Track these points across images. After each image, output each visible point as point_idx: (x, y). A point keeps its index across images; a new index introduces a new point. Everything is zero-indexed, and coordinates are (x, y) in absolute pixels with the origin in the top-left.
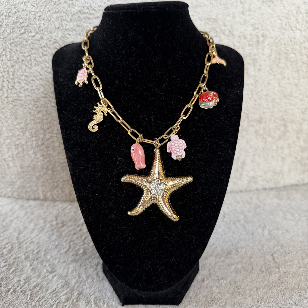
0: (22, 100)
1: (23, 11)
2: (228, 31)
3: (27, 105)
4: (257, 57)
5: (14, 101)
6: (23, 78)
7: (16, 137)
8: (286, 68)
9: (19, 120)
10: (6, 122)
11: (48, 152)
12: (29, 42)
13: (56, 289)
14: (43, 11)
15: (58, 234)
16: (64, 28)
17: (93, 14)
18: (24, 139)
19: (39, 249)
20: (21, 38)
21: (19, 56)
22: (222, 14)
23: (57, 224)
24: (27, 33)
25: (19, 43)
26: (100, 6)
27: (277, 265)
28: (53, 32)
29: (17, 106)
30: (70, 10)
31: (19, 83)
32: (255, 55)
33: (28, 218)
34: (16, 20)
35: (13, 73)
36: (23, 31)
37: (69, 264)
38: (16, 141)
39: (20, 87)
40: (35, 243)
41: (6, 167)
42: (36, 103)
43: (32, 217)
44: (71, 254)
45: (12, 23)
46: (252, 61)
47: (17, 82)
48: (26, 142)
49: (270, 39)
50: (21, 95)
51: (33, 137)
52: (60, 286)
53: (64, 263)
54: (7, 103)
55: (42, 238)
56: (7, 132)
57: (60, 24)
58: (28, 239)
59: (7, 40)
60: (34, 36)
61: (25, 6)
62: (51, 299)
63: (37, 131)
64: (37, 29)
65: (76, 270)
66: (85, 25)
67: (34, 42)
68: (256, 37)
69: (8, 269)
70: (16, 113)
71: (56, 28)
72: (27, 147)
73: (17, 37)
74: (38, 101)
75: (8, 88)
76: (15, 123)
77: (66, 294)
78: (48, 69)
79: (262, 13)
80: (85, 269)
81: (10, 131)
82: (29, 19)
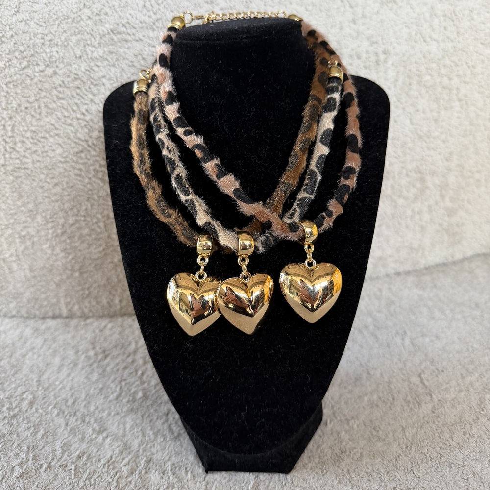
0: (28, 169)
1: (23, 33)
3: (36, 175)
5: (16, 169)
6: (29, 134)
9: (25, 199)
10: (3, 202)
11: (73, 244)
12: (36, 80)
14: (56, 32)
15: (101, 371)
16: (89, 57)
17: (134, 34)
18: (35, 227)
19: (74, 397)
20: (23, 74)
21: (20, 101)
23: (96, 354)
24: (31, 66)
25: (19, 82)
26: (142, 21)
27: (428, 391)
28: (72, 64)
29: (20, 177)
30: (98, 30)
31: (23, 142)
33: (49, 348)
34: (14, 47)
35: (12, 128)
36: (25, 63)
37: (125, 416)
38: (21, 230)
40: (68, 388)
41: (7, 271)
42: (51, 172)
44: (125, 401)
45: (7, 52)
47: (20, 141)
48: (38, 232)
50: (26, 160)
51: (47, 223)
53: (118, 416)
54: (5, 173)
56: (6, 218)
57: (83, 51)
60: (42, 71)
61: (27, 25)
64: (47, 59)
65: (136, 425)
66: (121, 50)
67: (43, 80)
71: (76, 57)
73: (17, 74)
74: (54, 169)
75: (6, 150)
76: (19, 203)
78: (66, 119)
80: (150, 422)
81: (10, 216)
82: (34, 46)
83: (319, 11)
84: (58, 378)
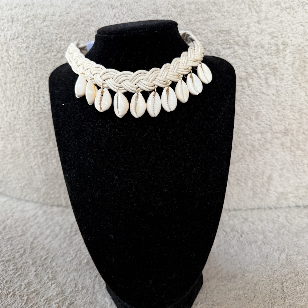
0: (46, 113)
1: (47, 33)
2: (242, 42)
4: (277, 66)
5: (40, 113)
6: (47, 93)
9: (44, 131)
10: (32, 132)
12: (52, 61)
14: (64, 32)
15: (69, 242)
18: (48, 149)
19: (47, 256)
20: (45, 57)
21: (43, 73)
22: (235, 25)
23: (71, 232)
24: (50, 52)
25: (43, 62)
29: (42, 118)
31: (44, 97)
32: (276, 64)
33: (47, 224)
34: (41, 41)
35: (38, 89)
36: (46, 51)
38: (41, 150)
39: (44, 101)
40: (46, 250)
43: (50, 223)
45: (37, 44)
46: (272, 70)
48: (50, 152)
49: (292, 47)
50: (45, 108)
51: (55, 147)
54: (33, 115)
58: (40, 245)
59: (33, 59)
60: (55, 56)
64: (58, 49)
67: (56, 61)
68: (275, 45)
70: (41, 124)
72: (51, 156)
73: (42, 57)
75: (34, 102)
76: (40, 134)
79: (281, 20)
81: (36, 141)
82: (52, 40)
83: (231, 16)
84: (43, 242)
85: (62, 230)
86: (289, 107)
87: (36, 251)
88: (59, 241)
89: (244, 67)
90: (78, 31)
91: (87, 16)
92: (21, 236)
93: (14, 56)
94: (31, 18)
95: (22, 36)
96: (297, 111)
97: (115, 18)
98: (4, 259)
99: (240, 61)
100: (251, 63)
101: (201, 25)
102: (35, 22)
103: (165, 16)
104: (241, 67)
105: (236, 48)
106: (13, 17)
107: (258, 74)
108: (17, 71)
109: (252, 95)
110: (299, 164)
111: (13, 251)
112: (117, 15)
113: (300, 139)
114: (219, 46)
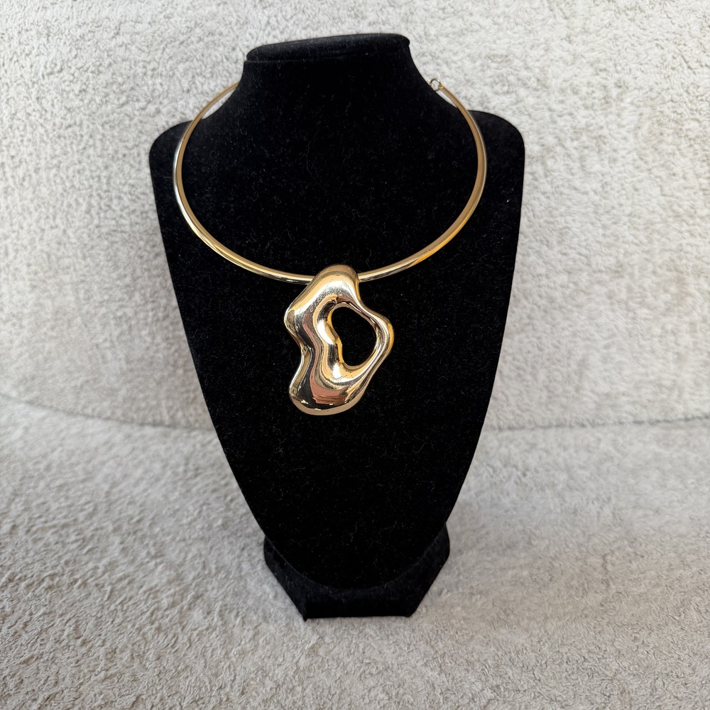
0: (125, 232)
1: (123, 60)
2: (535, 80)
3: (135, 241)
5: (113, 233)
6: (126, 189)
7: (118, 304)
8: (677, 152)
9: (121, 271)
10: (97, 273)
12: (136, 120)
13: (156, 585)
14: (160, 58)
15: (183, 490)
16: (200, 91)
18: (132, 307)
19: (142, 515)
20: (121, 112)
21: (118, 147)
23: (185, 471)
24: (131, 102)
25: (117, 123)
27: (608, 578)
28: (178, 100)
29: (117, 242)
30: (210, 55)
31: (120, 198)
32: (601, 128)
33: (135, 459)
34: (112, 78)
35: (108, 180)
36: (123, 99)
37: (191, 544)
38: (117, 310)
39: (120, 206)
40: (138, 504)
41: (100, 360)
43: (142, 456)
45: (104, 85)
47: (116, 197)
48: (136, 313)
49: (636, 92)
50: (124, 222)
51: (147, 302)
52: (164, 580)
53: (182, 543)
54: (99, 237)
55: (152, 497)
56: (100, 293)
57: (191, 83)
58: (125, 496)
59: (96, 118)
60: (143, 109)
62: (143, 603)
63: (156, 292)
64: (149, 94)
65: (200, 556)
67: (145, 120)
68: (602, 88)
69: (81, 547)
70: (115, 256)
71: (183, 91)
72: (138, 323)
73: (114, 112)
75: (100, 208)
76: (114, 275)
77: (173, 595)
79: (616, 35)
80: (219, 555)
82: (135, 76)
83: (513, 25)
84: (132, 492)
85: (168, 468)
86: (626, 219)
87: (118, 508)
88: (164, 489)
89: (538, 132)
90: (189, 57)
91: (208, 24)
92: (83, 481)
93: (56, 110)
94: (89, 28)
95: (70, 67)
96: (642, 227)
97: (269, 28)
98: (55, 522)
99: (530, 121)
100: (551, 126)
101: (450, 43)
102: (98, 35)
103: (374, 23)
104: (531, 133)
105: (522, 92)
106: (49, 24)
107: (566, 149)
108: (62, 142)
109: (553, 193)
110: (642, 335)
111: (73, 508)
112: (273, 21)
113: (646, 286)
114: (486, 87)
